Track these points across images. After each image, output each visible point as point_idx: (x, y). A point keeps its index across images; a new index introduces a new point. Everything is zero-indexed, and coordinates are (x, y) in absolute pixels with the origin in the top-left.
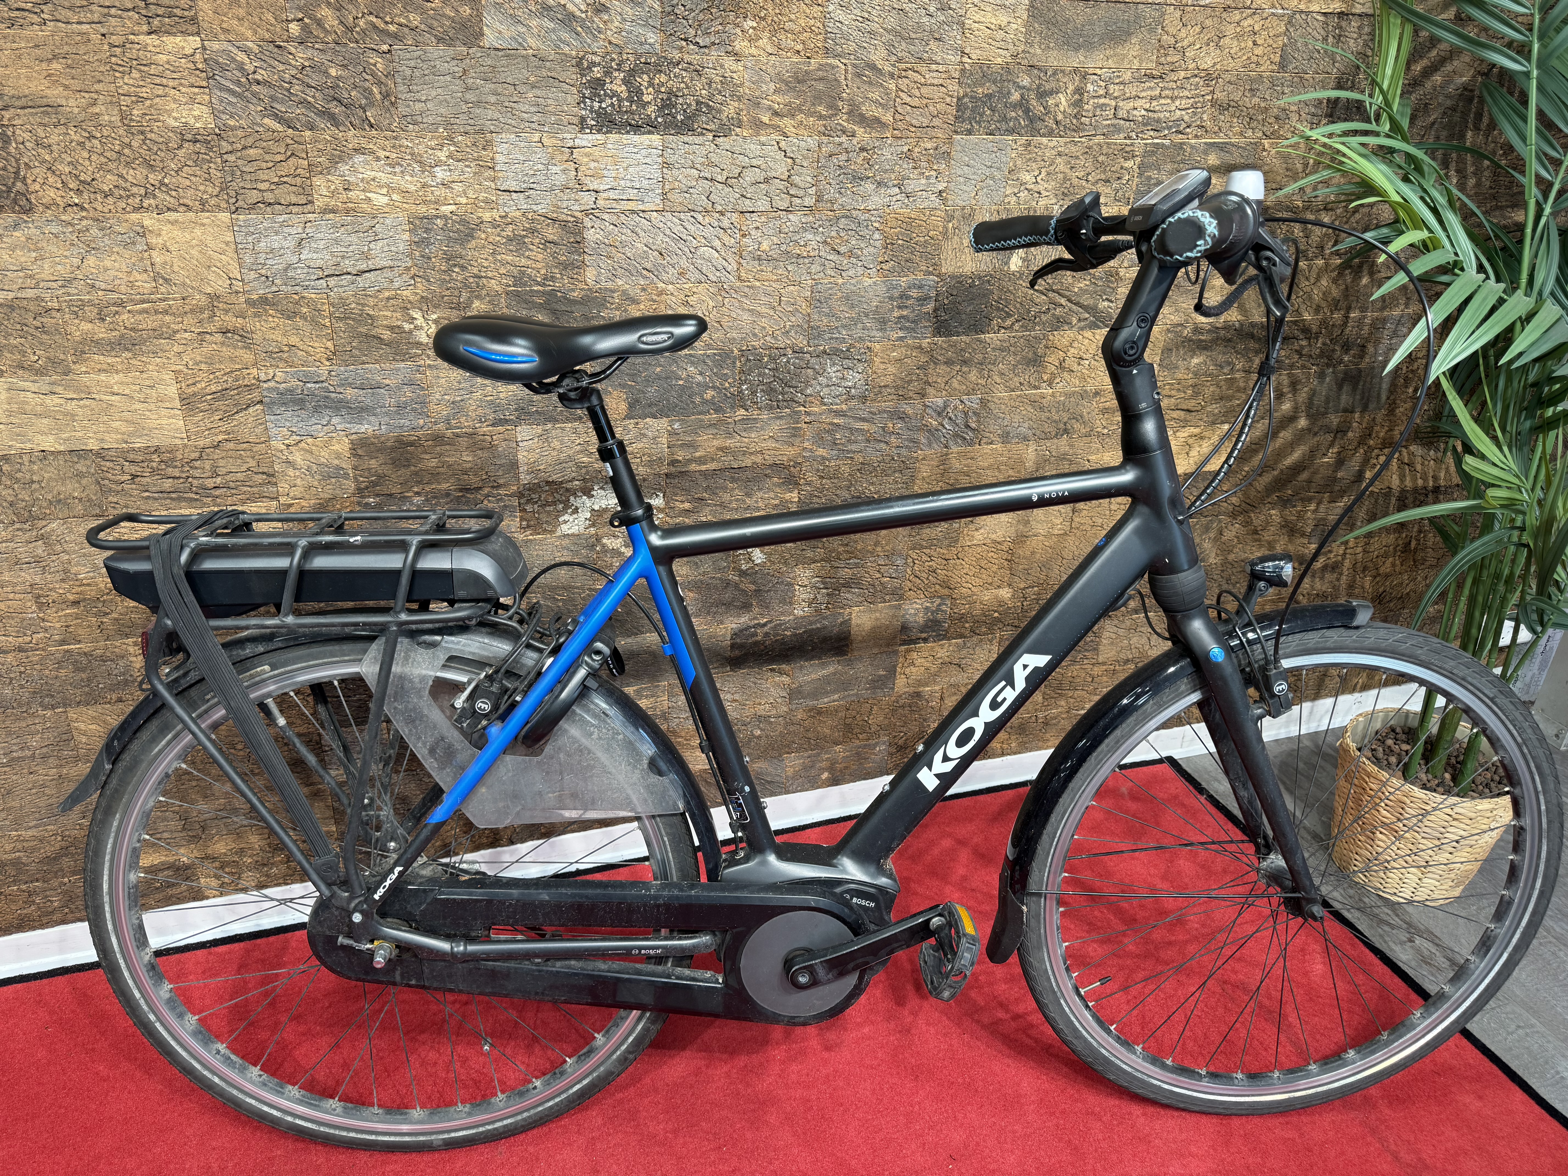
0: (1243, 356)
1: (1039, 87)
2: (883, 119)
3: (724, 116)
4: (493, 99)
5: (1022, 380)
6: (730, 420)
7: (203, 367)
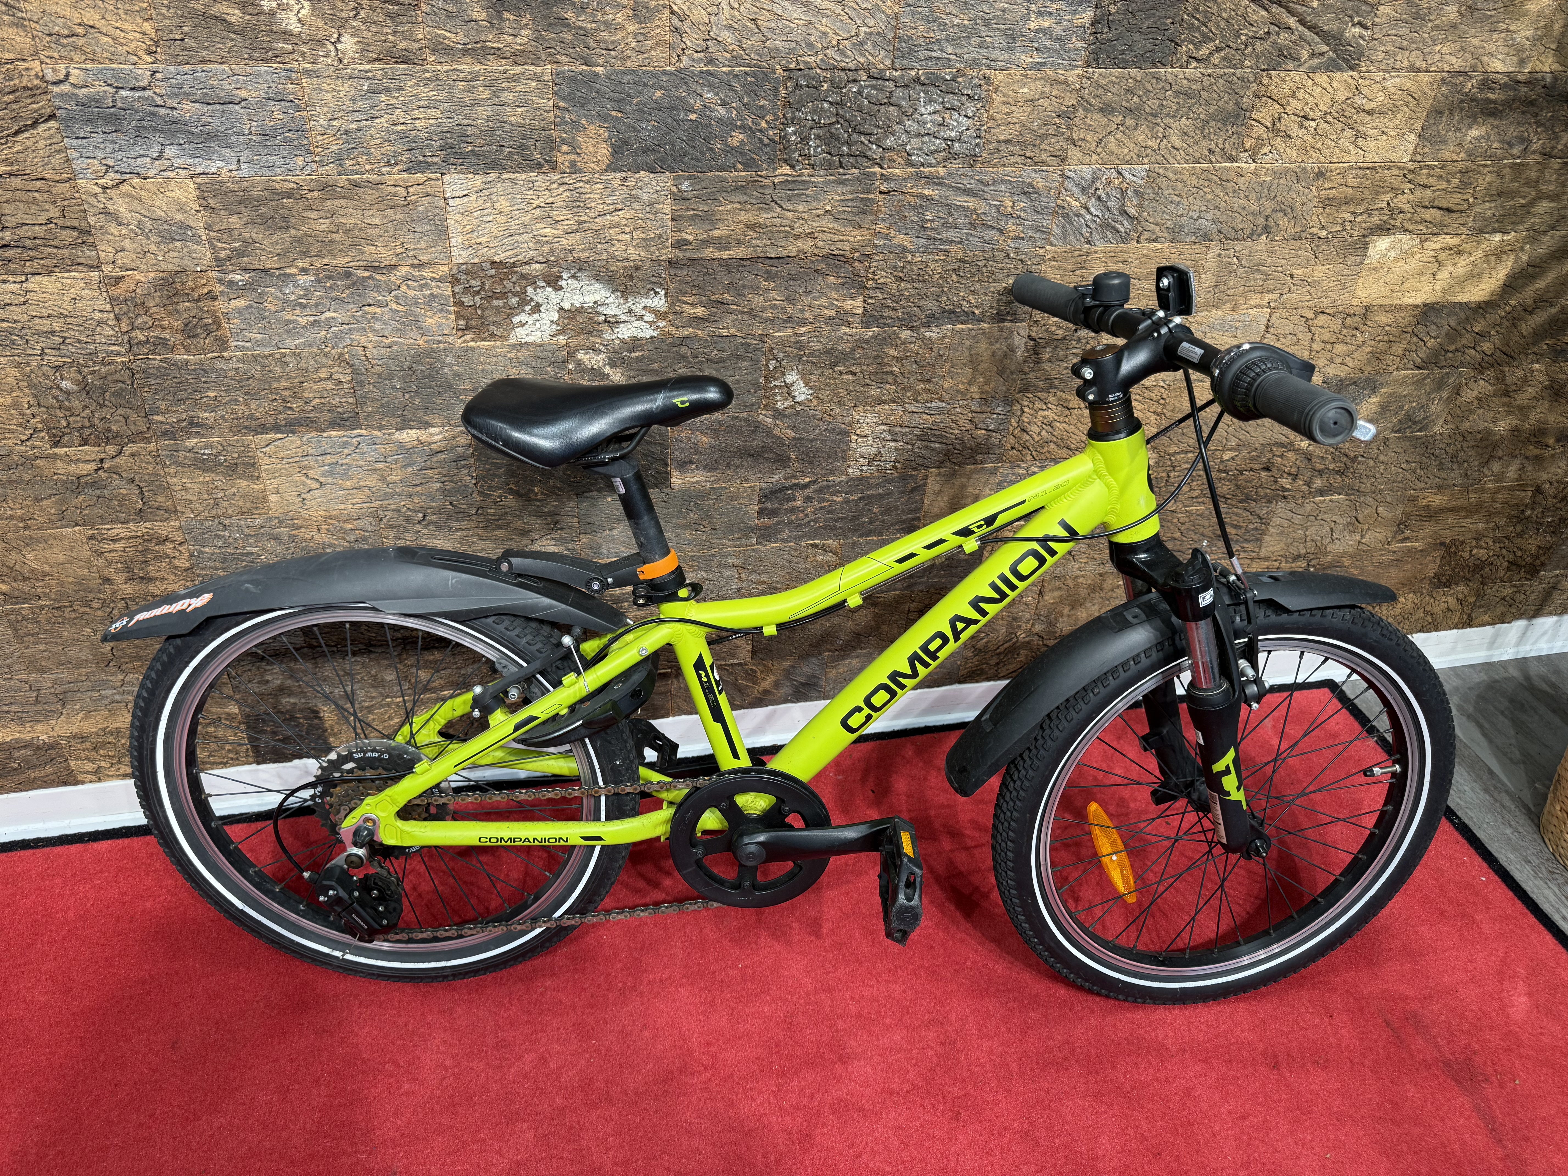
0: (1547, 129)
5: (1213, 146)
6: (766, 182)
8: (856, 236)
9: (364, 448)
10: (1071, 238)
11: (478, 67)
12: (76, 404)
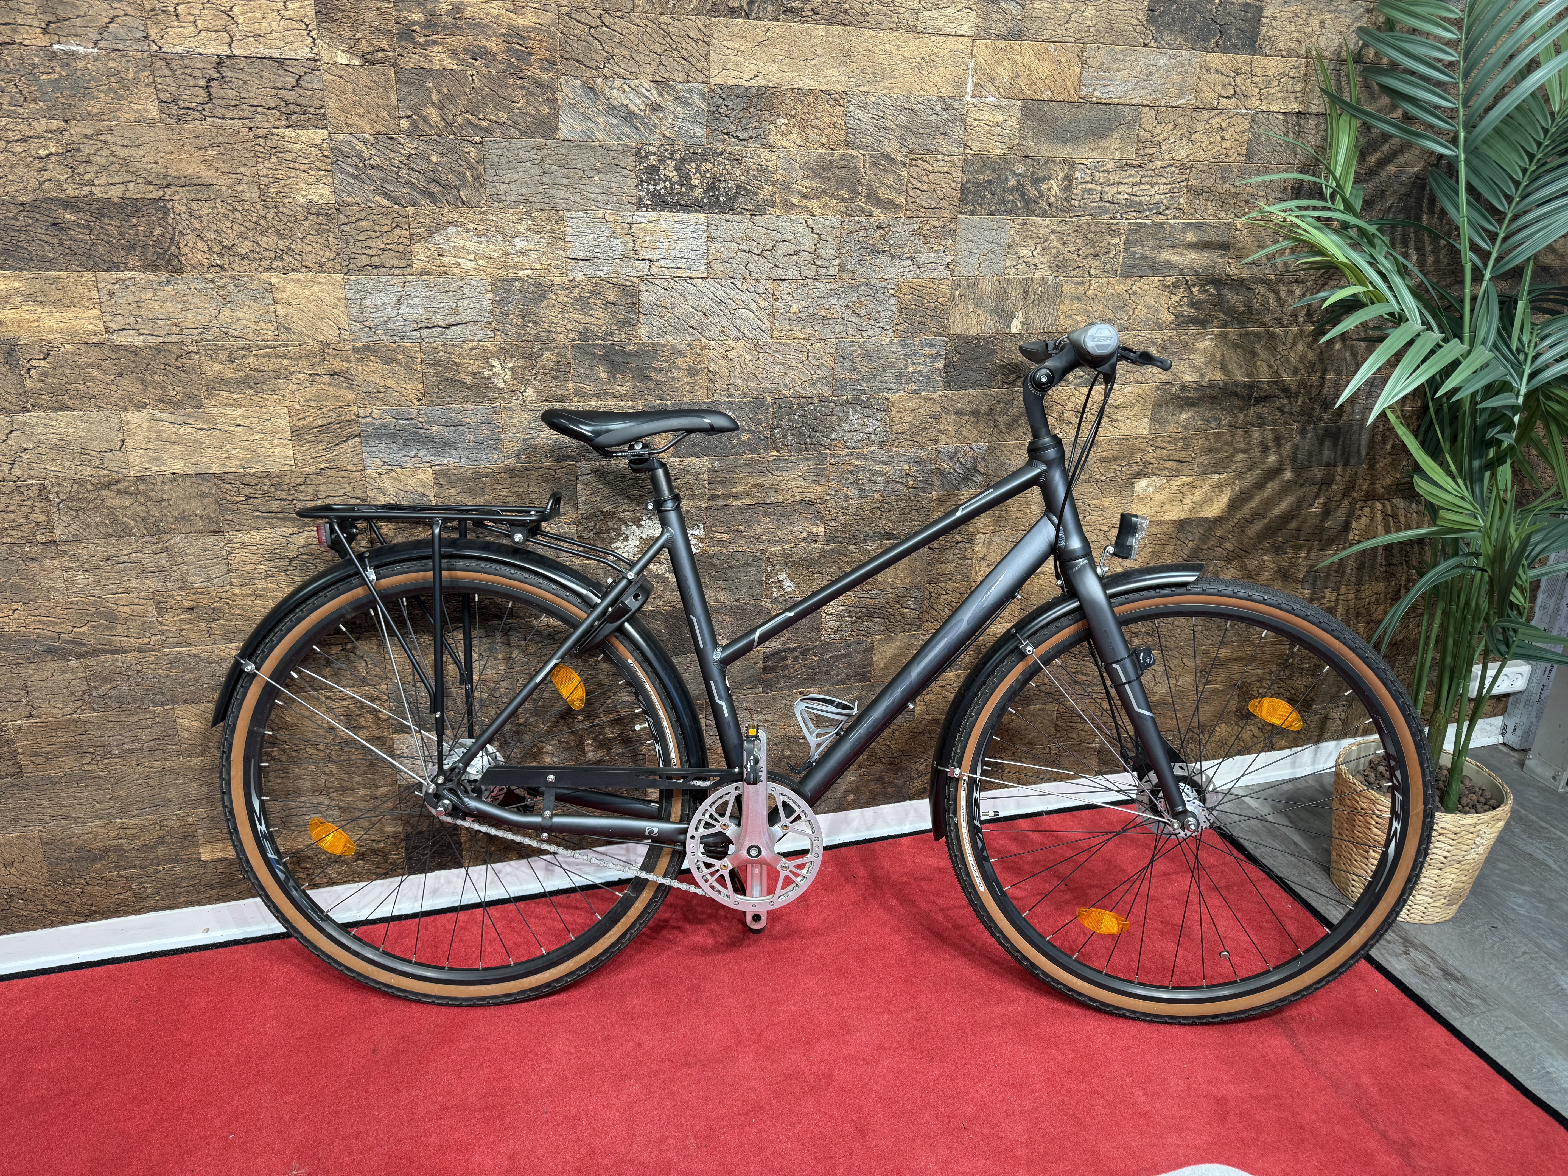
0: (1229, 412)
1: (1033, 174)
2: (897, 201)
3: (760, 198)
4: (565, 181)
6: (763, 460)
7: (312, 403)
8: (817, 490)
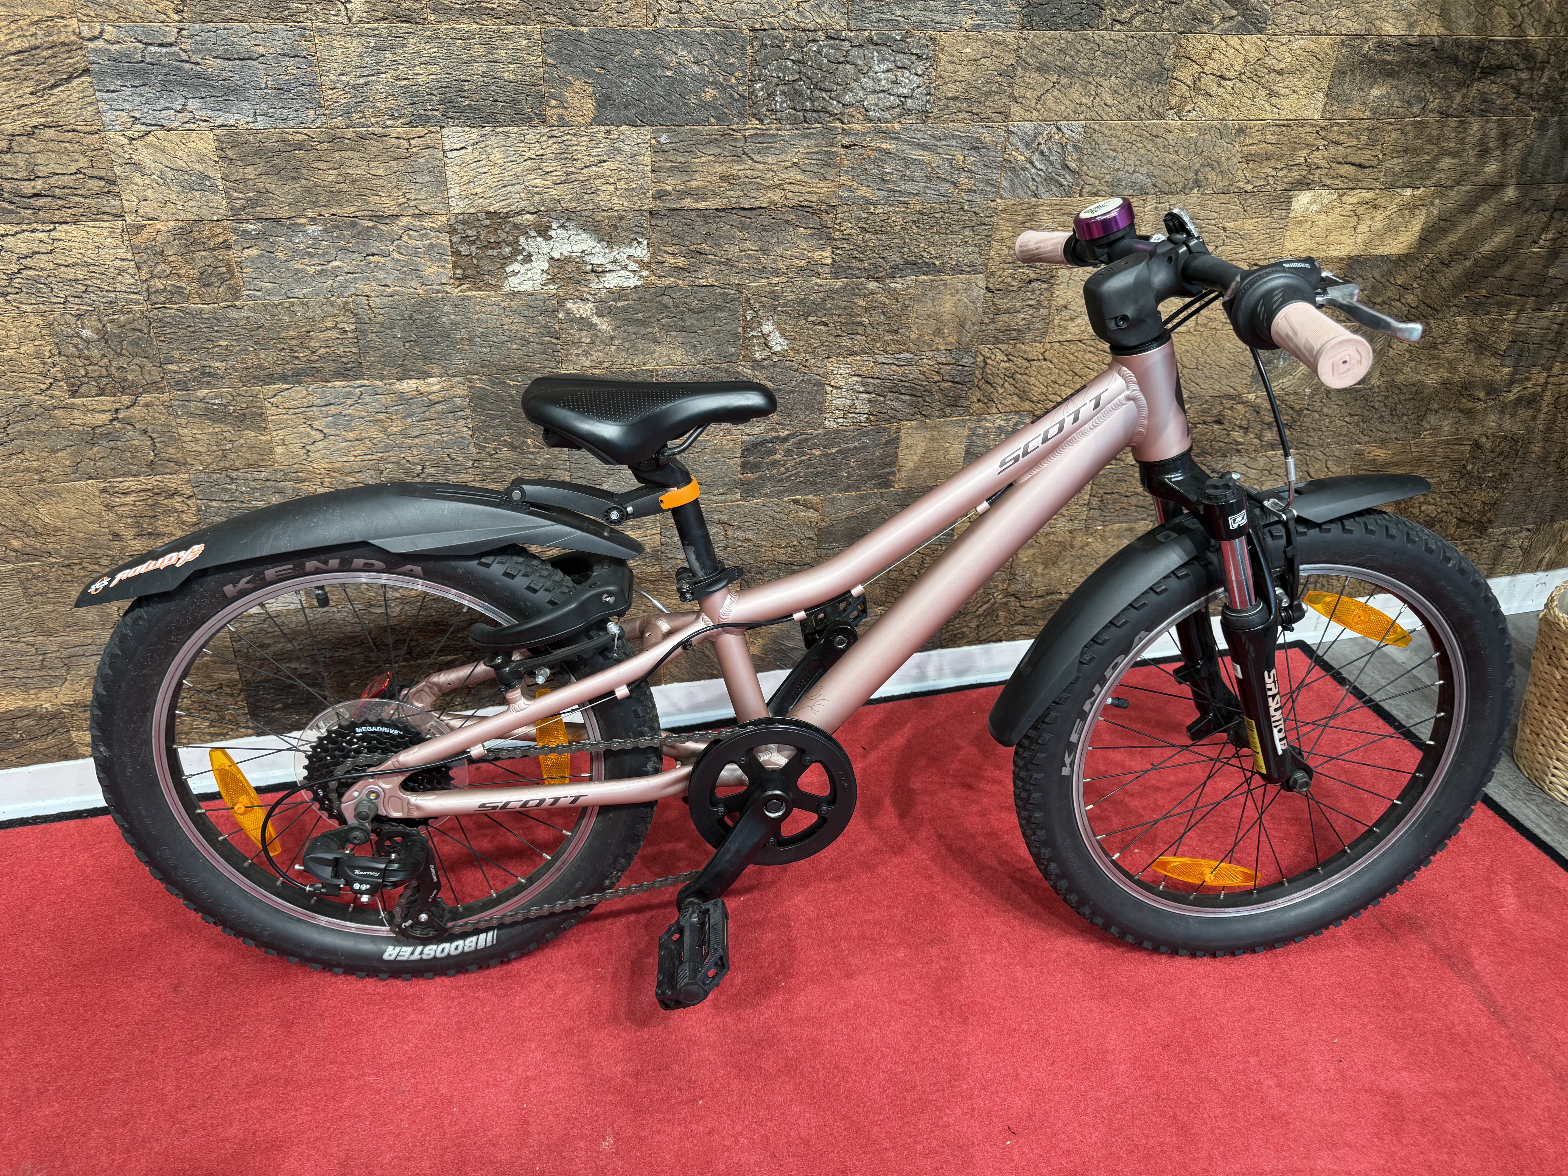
0: (1441, 89)
5: (1141, 103)
6: (738, 135)
8: (823, 188)
9: (367, 398)
10: (1019, 191)
11: (475, 26)
12: (95, 353)
